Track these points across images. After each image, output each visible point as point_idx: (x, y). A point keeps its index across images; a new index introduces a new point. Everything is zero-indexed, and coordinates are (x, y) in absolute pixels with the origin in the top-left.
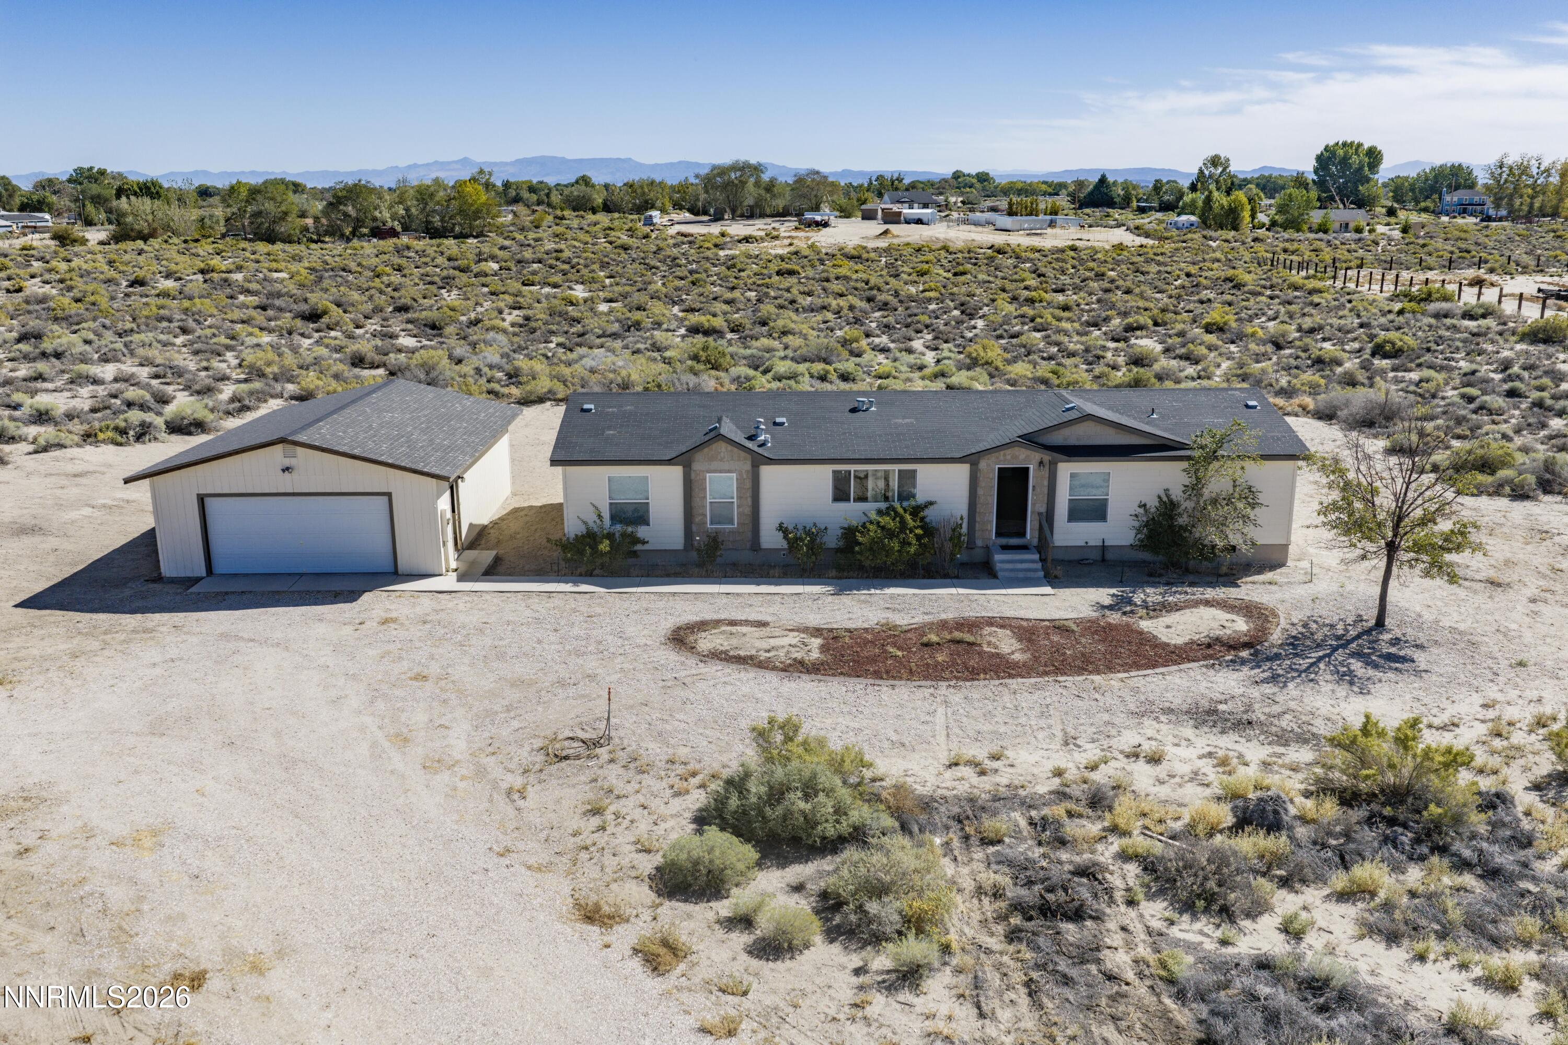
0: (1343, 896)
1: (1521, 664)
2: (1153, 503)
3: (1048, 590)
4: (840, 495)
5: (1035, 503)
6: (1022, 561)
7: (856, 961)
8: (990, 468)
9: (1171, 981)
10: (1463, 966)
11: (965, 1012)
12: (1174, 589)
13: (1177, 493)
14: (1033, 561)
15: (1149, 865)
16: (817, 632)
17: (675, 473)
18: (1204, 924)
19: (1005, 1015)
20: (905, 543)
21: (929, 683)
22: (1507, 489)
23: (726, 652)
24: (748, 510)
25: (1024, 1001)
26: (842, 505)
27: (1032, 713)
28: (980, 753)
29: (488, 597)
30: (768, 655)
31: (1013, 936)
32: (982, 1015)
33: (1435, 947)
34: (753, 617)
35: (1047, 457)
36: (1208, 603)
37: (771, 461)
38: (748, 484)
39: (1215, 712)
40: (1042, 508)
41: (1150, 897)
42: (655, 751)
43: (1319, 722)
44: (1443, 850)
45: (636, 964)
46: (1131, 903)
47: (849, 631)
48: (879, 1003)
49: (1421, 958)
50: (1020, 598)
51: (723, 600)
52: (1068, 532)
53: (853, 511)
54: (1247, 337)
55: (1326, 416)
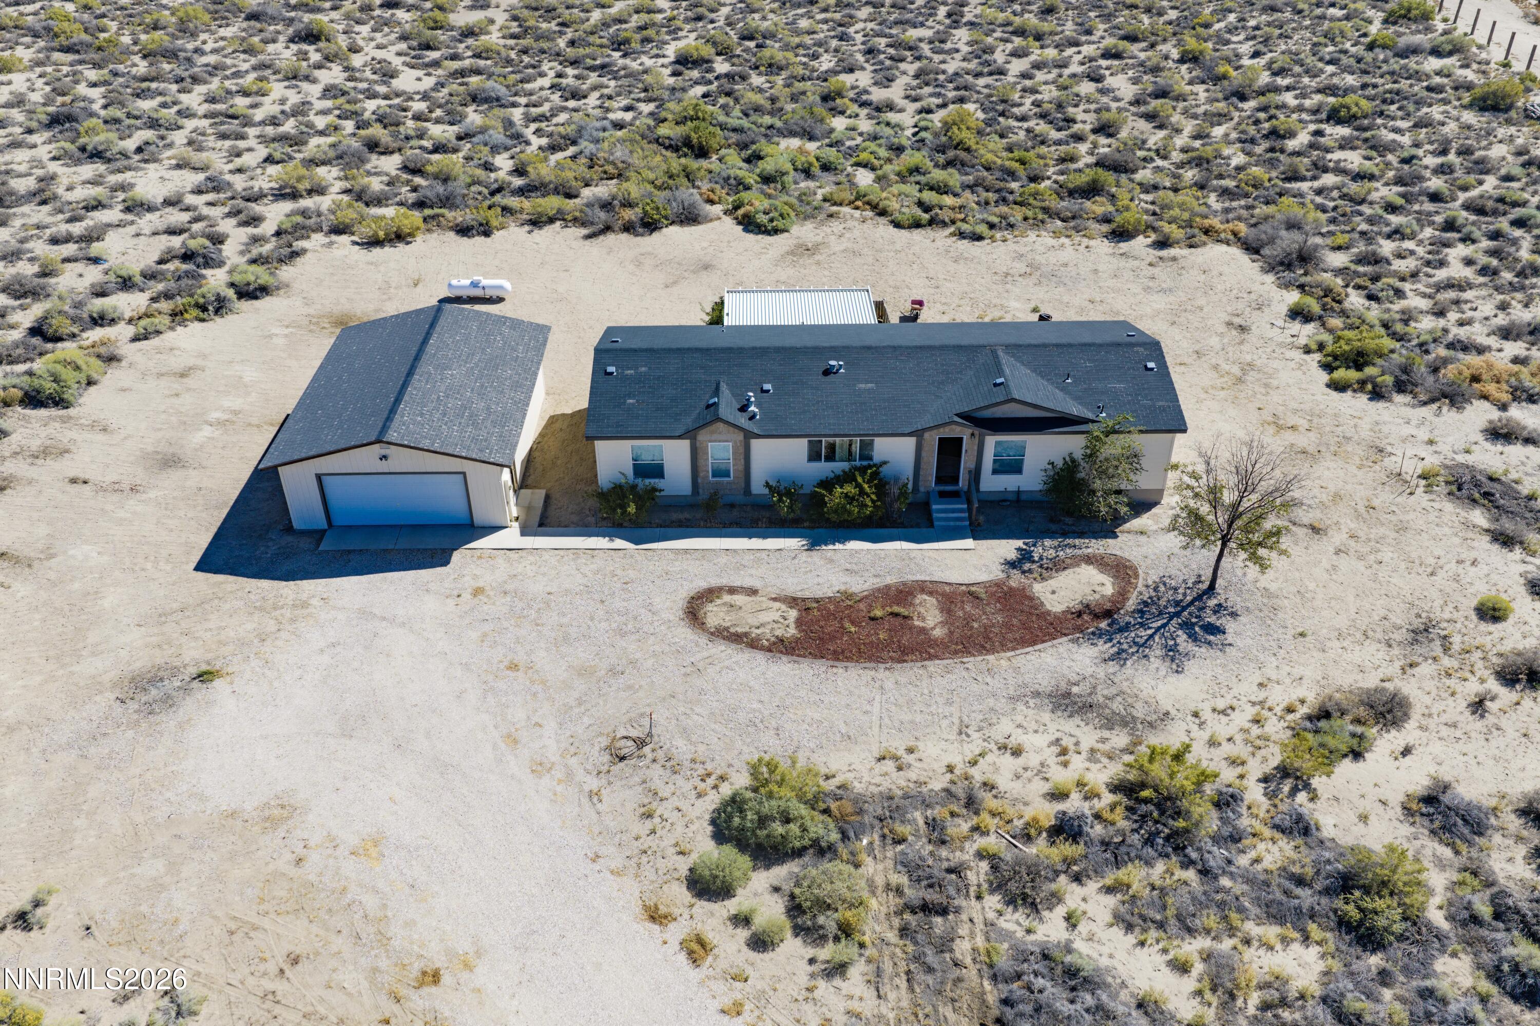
0: (1109, 890)
1: (1302, 635)
2: (1060, 463)
3: (969, 543)
4: (814, 456)
5: (967, 462)
6: (953, 511)
7: (810, 952)
8: (932, 440)
9: (991, 966)
10: (1165, 951)
11: (870, 994)
12: (1068, 541)
13: (1078, 454)
14: (961, 511)
15: (995, 865)
16: (793, 601)
17: (685, 444)
18: (1020, 916)
19: (892, 996)
20: (864, 506)
21: (872, 665)
22: (1369, 387)
23: (727, 629)
24: (741, 467)
25: (904, 985)
26: (816, 465)
27: (941, 700)
28: (898, 745)
29: (546, 556)
30: (758, 631)
31: (904, 931)
32: (879, 997)
33: (1153, 934)
34: (748, 582)
35: (978, 430)
36: (1089, 560)
37: (758, 436)
38: (742, 450)
39: (1068, 695)
40: (972, 466)
41: (992, 891)
42: (682, 749)
43: (1139, 705)
44: (1179, 849)
45: (682, 957)
46: (979, 897)
47: (817, 601)
48: (822, 984)
49: (1142, 944)
50: (946, 554)
51: (723, 559)
52: (991, 483)
53: (824, 469)
54: (1219, 79)
55: (1252, 248)
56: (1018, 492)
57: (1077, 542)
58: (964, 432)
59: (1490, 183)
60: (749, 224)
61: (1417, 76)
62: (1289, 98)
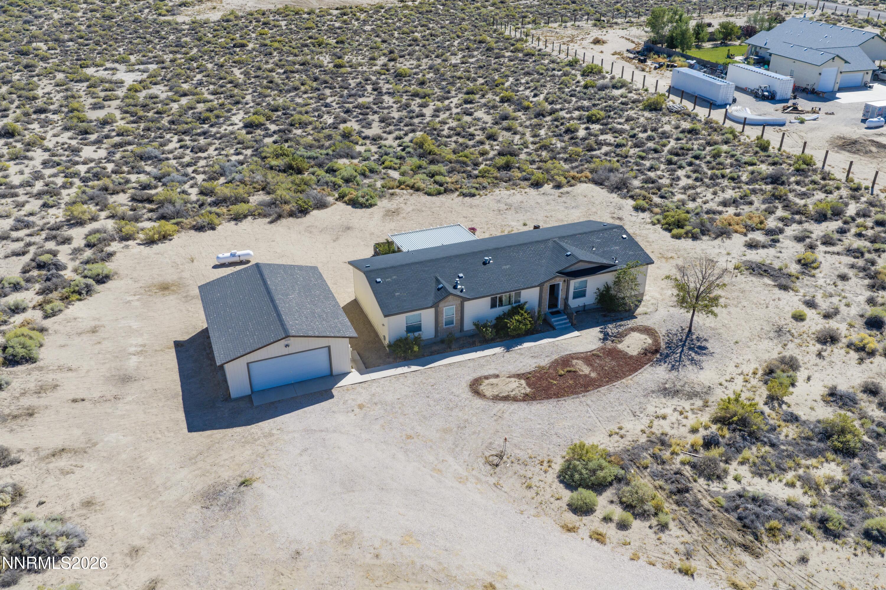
0: (742, 463)
1: (737, 342)
2: (602, 288)
3: (576, 333)
4: (493, 306)
5: (561, 295)
6: (562, 320)
7: (647, 524)
8: (547, 287)
9: (722, 507)
10: (780, 481)
11: (685, 533)
12: (619, 323)
13: (611, 284)
14: (565, 319)
15: (694, 466)
16: (519, 376)
17: (432, 310)
18: (716, 484)
19: (694, 531)
20: (526, 325)
21: (575, 396)
22: (690, 235)
23: (497, 396)
24: (459, 318)
25: (695, 525)
26: (495, 310)
27: (617, 404)
28: (614, 428)
29: (382, 382)
30: (514, 393)
31: (678, 503)
32: (689, 533)
33: (771, 476)
34: (491, 372)
35: (567, 278)
36: (633, 329)
37: (469, 299)
38: (459, 308)
39: (665, 389)
40: (564, 297)
41: (699, 477)
42: (522, 455)
43: (696, 386)
44: (757, 439)
45: (595, 543)
46: (695, 481)
47: (530, 373)
48: (661, 535)
49: (770, 481)
50: (571, 340)
51: (471, 364)
52: (574, 303)
53: (499, 310)
54: (527, 108)
55: (599, 183)
56: (585, 306)
57: (622, 323)
58: (560, 281)
59: (673, 143)
60: (354, 203)
61: (614, 98)
62: (563, 114)
